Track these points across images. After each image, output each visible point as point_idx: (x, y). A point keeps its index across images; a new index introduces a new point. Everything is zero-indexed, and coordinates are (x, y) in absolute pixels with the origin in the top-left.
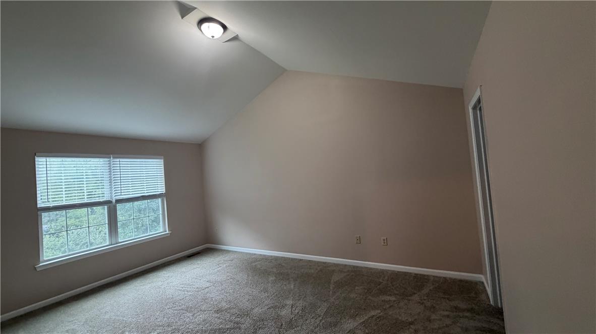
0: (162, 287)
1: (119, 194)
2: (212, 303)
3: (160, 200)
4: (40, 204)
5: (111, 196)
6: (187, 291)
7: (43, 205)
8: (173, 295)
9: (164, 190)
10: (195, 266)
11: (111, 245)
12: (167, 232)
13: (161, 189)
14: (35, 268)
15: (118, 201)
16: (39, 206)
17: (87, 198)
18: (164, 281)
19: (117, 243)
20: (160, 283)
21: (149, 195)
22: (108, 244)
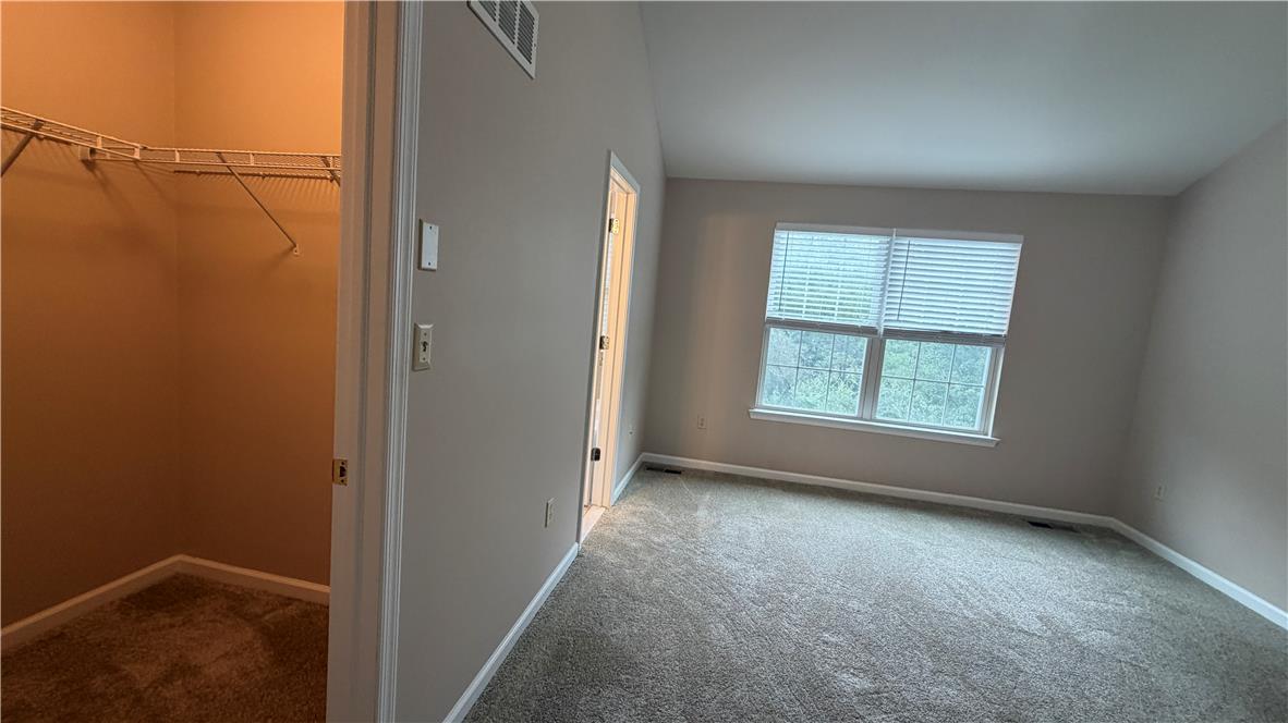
0: (920, 555)
1: (892, 318)
2: (1008, 682)
3: (988, 351)
4: (771, 311)
5: (879, 319)
6: (966, 603)
7: (776, 315)
8: (925, 587)
9: (1006, 328)
10: (1033, 556)
11: (861, 419)
12: (989, 437)
13: (999, 324)
14: (749, 413)
15: (892, 333)
16: (768, 314)
17: (839, 315)
18: (932, 545)
19: (871, 420)
20: (920, 544)
21: (963, 334)
22: (855, 415)
